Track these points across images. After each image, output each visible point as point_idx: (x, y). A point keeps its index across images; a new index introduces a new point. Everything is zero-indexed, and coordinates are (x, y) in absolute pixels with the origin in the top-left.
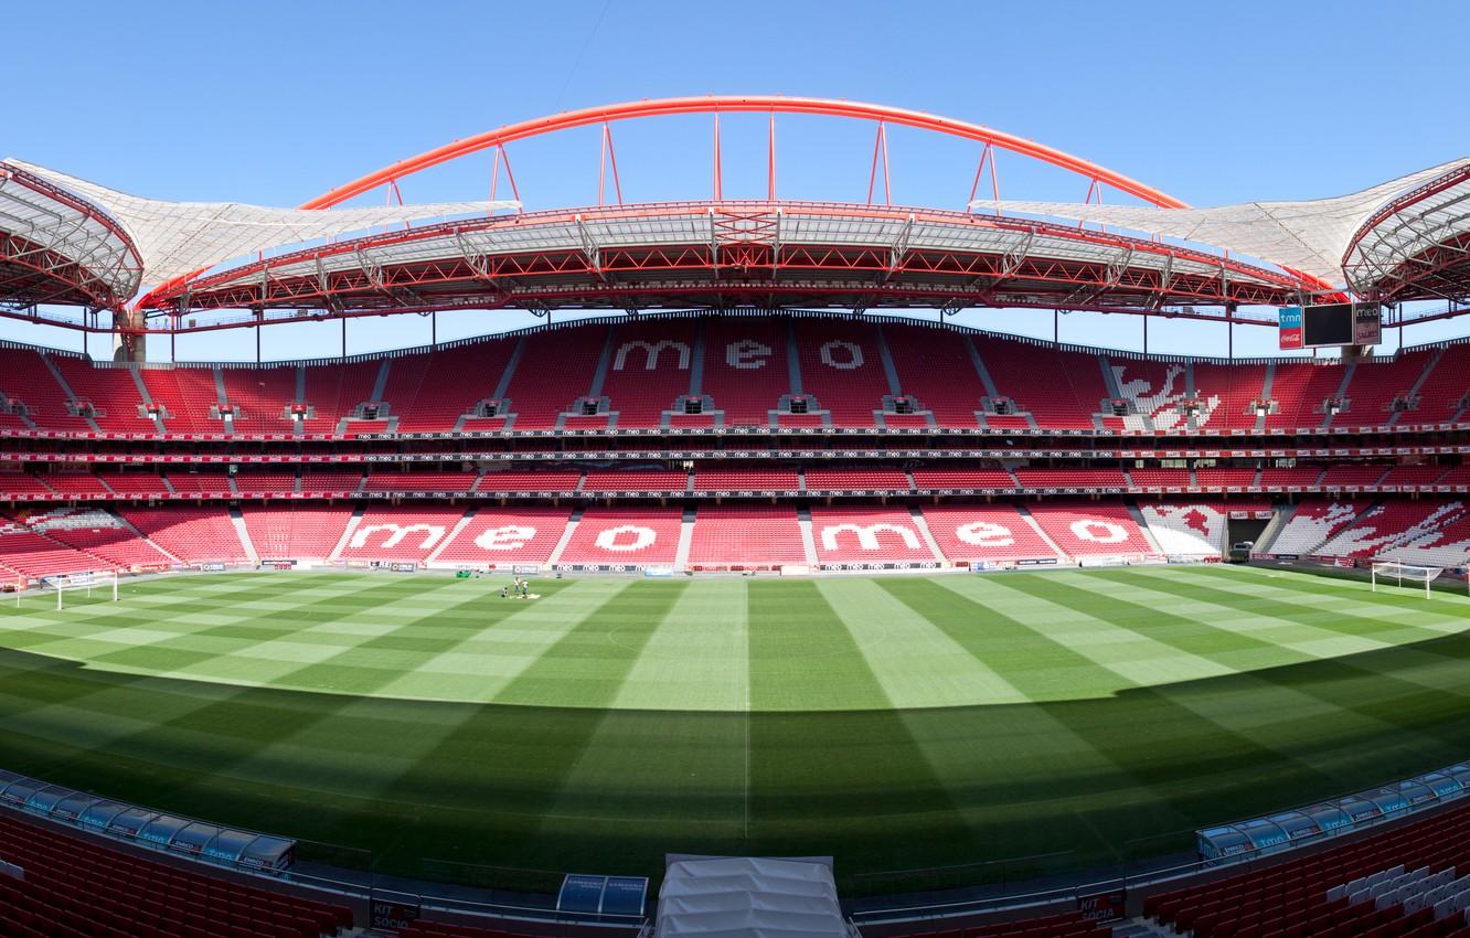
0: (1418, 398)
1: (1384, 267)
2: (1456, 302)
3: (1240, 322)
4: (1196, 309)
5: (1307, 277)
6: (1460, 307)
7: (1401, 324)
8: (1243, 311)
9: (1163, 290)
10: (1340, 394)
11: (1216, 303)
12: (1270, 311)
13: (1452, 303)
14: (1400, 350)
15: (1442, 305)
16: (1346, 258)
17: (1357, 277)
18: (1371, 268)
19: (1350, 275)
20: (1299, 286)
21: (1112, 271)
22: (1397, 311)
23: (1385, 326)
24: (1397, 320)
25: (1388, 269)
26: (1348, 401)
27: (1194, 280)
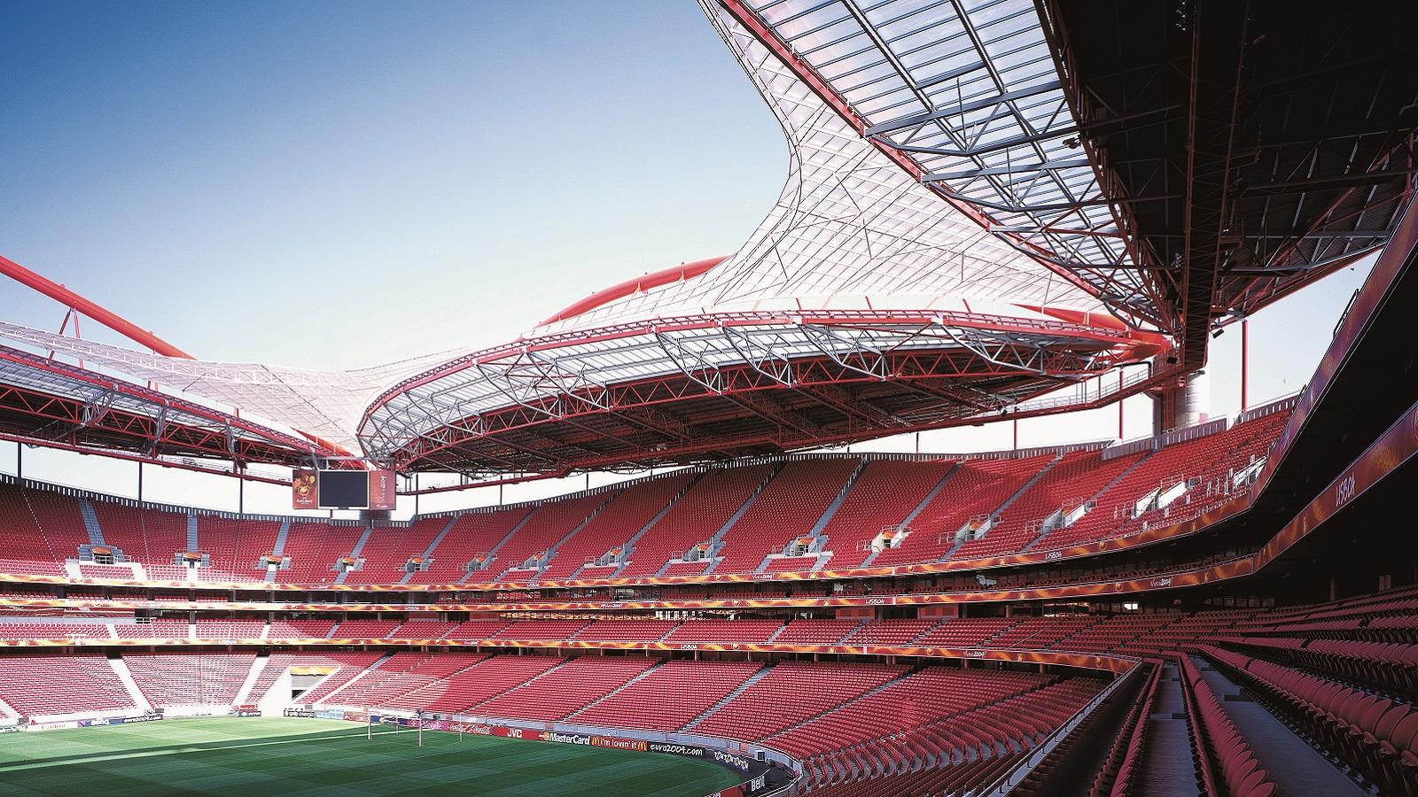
0: (431, 561)
1: (396, 440)
2: (467, 475)
3: (251, 479)
4: (198, 461)
5: (322, 443)
6: (471, 481)
7: (417, 493)
8: (253, 468)
9: (158, 439)
10: (356, 552)
11: (225, 457)
12: (286, 472)
13: (464, 476)
14: (417, 516)
15: (453, 479)
16: (361, 428)
17: (373, 447)
18: (386, 440)
19: (365, 444)
20: (314, 450)
21: (90, 409)
22: (414, 481)
23: (400, 494)
24: (414, 489)
25: (402, 442)
26: (363, 561)
27: (195, 433)
